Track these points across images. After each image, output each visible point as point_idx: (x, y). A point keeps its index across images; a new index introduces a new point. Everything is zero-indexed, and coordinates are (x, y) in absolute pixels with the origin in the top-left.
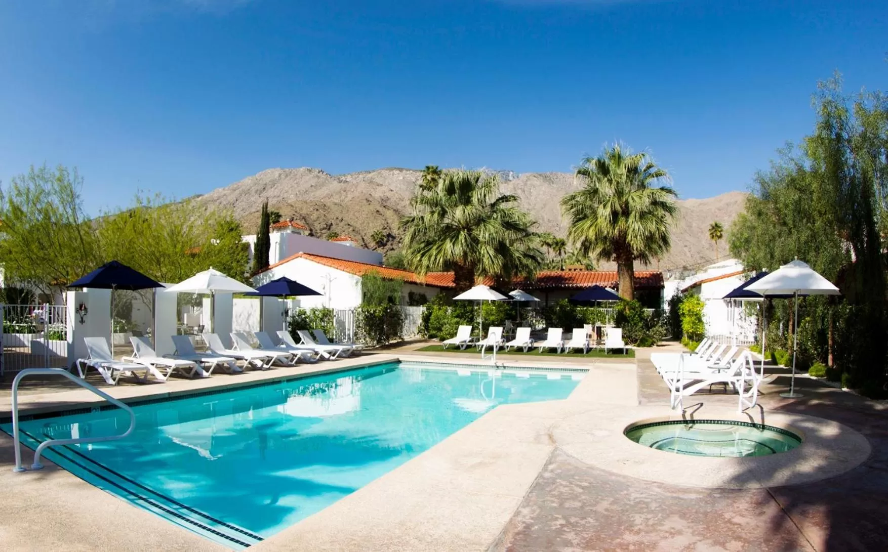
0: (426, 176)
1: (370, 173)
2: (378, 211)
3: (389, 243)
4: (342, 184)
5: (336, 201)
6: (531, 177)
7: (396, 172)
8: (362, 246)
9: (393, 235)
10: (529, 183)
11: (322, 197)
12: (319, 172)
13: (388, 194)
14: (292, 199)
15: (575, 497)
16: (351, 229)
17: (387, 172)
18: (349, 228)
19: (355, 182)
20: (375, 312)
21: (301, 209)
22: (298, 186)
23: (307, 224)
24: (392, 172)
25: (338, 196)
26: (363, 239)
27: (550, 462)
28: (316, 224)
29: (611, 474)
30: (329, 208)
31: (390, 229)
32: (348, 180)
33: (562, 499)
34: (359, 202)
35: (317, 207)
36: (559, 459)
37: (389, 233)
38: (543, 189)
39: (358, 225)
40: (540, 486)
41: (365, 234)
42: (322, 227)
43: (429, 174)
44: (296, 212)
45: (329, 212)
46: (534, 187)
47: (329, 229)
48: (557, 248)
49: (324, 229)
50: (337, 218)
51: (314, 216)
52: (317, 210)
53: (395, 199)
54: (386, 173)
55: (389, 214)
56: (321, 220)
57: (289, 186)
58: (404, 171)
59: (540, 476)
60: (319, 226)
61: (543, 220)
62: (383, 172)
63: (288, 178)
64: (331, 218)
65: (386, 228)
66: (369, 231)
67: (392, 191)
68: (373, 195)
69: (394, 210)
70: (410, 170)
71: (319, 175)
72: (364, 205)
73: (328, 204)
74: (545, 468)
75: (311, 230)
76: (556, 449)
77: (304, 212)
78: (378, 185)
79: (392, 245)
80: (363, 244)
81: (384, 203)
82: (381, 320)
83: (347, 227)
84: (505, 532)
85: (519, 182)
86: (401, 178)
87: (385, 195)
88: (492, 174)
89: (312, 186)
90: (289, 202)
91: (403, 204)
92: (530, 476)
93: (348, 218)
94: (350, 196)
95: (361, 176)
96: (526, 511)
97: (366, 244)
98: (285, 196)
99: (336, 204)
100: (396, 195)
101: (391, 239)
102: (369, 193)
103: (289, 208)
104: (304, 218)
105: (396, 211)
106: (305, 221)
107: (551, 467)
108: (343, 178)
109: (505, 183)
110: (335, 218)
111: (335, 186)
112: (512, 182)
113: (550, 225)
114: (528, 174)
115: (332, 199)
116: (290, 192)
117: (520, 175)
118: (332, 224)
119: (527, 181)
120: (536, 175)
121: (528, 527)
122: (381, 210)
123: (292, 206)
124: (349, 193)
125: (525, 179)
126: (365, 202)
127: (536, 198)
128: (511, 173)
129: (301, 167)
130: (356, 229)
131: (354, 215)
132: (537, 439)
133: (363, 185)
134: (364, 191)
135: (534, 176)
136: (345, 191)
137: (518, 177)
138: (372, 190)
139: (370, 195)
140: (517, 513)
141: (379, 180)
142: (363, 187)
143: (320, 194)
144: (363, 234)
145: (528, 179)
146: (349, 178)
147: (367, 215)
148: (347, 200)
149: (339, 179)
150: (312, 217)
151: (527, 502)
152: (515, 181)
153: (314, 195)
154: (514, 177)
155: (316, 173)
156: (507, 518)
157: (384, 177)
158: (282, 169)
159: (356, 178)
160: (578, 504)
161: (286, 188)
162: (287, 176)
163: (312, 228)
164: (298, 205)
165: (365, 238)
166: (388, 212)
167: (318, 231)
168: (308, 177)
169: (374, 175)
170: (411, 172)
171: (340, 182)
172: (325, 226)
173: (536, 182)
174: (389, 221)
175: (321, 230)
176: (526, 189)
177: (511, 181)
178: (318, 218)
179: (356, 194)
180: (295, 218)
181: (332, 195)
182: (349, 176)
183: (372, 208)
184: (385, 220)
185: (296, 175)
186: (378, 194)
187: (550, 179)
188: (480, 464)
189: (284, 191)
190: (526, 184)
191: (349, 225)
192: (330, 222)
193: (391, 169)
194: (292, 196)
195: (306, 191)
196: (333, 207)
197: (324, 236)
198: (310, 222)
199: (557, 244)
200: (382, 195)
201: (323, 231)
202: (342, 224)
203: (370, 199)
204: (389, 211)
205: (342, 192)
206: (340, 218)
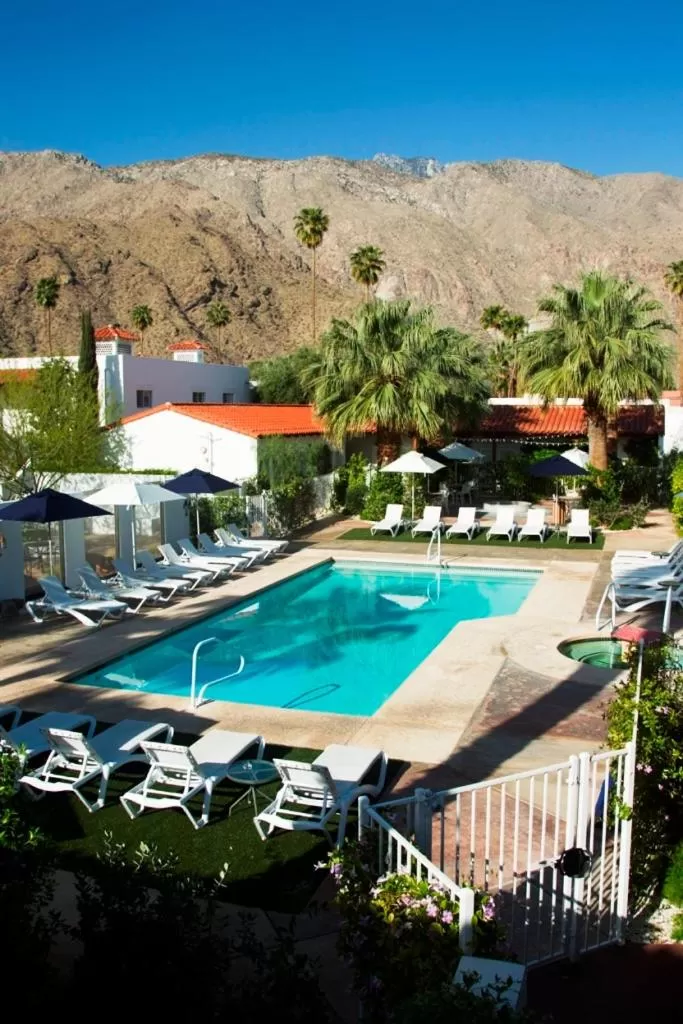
0: (301, 224)
1: (174, 163)
2: (193, 239)
3: (215, 297)
4: (122, 185)
5: (116, 218)
6: (466, 170)
7: (223, 162)
8: (168, 302)
9: (222, 281)
10: (462, 181)
11: (87, 209)
12: (78, 161)
13: (210, 205)
14: (29, 212)
15: (519, 687)
16: (146, 271)
17: (206, 161)
18: (142, 270)
19: (147, 181)
20: (285, 491)
21: (51, 233)
22: (40, 188)
23: (65, 263)
24: (214, 164)
25: (116, 209)
26: (168, 289)
27: (503, 668)
28: (81, 262)
29: (541, 675)
30: (103, 232)
31: (216, 270)
32: (134, 177)
33: (511, 688)
34: (158, 220)
35: (80, 230)
36: (509, 665)
37: (215, 279)
38: (489, 191)
39: (158, 265)
40: (498, 681)
41: (172, 280)
42: (91, 268)
43: (307, 223)
44: (42, 239)
45: (104, 240)
46: (472, 189)
47: (106, 272)
48: (511, 331)
49: (95, 271)
50: (120, 252)
51: (77, 247)
52: (82, 236)
53: (222, 214)
54: (202, 164)
55: (213, 243)
56: (90, 254)
57: (22, 187)
58: (237, 161)
59: (498, 676)
60: (86, 266)
61: (487, 250)
62: (198, 162)
63: (20, 170)
64: (109, 250)
65: (208, 270)
66: (179, 275)
67: (216, 198)
68: (182, 207)
69: (222, 236)
70: (247, 159)
71: (78, 165)
72: (168, 226)
73: (101, 225)
74: (501, 671)
75: (73, 274)
76: (507, 659)
77: (57, 239)
78: (190, 188)
79: (220, 300)
80: (169, 299)
81: (202, 221)
82: (293, 500)
83: (138, 268)
84: (483, 702)
85: (442, 179)
86: (232, 174)
87: (205, 206)
88: (397, 164)
89: (66, 188)
90: (25, 218)
91: (235, 223)
92: (492, 676)
93: (140, 250)
94: (139, 211)
95: (157, 170)
96: (492, 693)
97: (174, 300)
98: (17, 205)
99: (115, 225)
100: (224, 207)
101: (218, 289)
102: (175, 202)
103: (29, 233)
104: (58, 252)
105: (225, 238)
106: (61, 256)
107: (504, 671)
108: (125, 174)
109: (420, 182)
110: (115, 252)
111: (110, 188)
112: (431, 181)
113: (499, 257)
114: (462, 165)
115: (106, 213)
116: (25, 199)
117: (447, 166)
118: (110, 262)
119: (458, 177)
120: (476, 166)
121: (494, 700)
122: (199, 235)
123: (32, 228)
124: (137, 202)
125: (457, 173)
126: (168, 221)
127: (475, 208)
128: (431, 162)
129: (43, 150)
130: (157, 272)
131: (150, 246)
132: (493, 650)
133: (162, 186)
134: (165, 199)
135: (473, 168)
136: (129, 199)
137: (442, 169)
138: (180, 197)
139: (176, 206)
140: (488, 695)
141: (191, 178)
142: (162, 192)
143: (84, 204)
144: (168, 281)
145: (462, 174)
146: (135, 174)
147: (173, 245)
148: (135, 215)
149: (117, 175)
150: (72, 249)
151: (492, 689)
152: (438, 178)
153: (71, 206)
154: (435, 170)
155: (73, 162)
156: (482, 696)
157: (201, 172)
158: (6, 153)
159: (148, 174)
160: (520, 690)
161: (17, 192)
162: (15, 167)
163: (75, 270)
164: (44, 226)
165: (173, 288)
166: (211, 240)
167: (87, 276)
168: (58, 171)
169: (183, 167)
170: (250, 162)
171: (120, 180)
172: (98, 266)
173: (477, 179)
174: (215, 257)
175: (91, 273)
176: (457, 193)
177: (429, 177)
178: (84, 251)
179: (151, 204)
180: (41, 251)
181: (105, 207)
182: (136, 169)
183: (181, 232)
184: (207, 254)
185: (35, 165)
186: (191, 204)
187: (502, 173)
188: (460, 670)
189: (12, 197)
190: (456, 184)
191: (142, 264)
192: (106, 259)
193: (213, 158)
194: (30, 206)
195: (57, 197)
196: (110, 230)
197: (98, 286)
198: (70, 258)
199: (510, 324)
200: (198, 207)
201: (95, 276)
202: (129, 262)
203: (177, 215)
204: (215, 239)
205: (124, 200)
206: (124, 252)
